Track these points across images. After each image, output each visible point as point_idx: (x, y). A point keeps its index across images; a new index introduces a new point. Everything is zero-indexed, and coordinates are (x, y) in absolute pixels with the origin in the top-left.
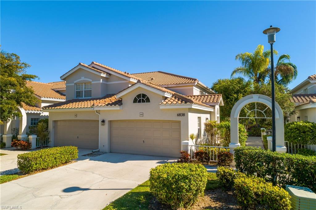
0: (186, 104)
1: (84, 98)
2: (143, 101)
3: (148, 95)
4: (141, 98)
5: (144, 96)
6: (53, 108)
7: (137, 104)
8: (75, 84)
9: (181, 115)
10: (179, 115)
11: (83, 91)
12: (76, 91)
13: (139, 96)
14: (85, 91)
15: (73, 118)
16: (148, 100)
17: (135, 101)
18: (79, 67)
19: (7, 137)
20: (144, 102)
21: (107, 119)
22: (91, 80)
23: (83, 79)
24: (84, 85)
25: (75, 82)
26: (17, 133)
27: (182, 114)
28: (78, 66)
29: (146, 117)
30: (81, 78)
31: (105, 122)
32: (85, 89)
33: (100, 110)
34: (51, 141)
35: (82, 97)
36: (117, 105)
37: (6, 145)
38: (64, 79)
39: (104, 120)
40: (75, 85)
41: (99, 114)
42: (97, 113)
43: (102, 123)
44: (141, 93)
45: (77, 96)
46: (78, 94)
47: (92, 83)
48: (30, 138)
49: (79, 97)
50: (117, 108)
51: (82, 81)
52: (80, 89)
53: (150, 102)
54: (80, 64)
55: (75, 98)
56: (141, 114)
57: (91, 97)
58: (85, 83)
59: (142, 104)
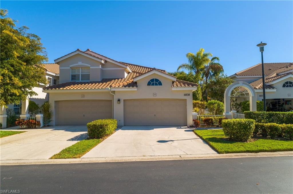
0: (192, 87)
1: (80, 81)
2: (156, 85)
3: (161, 80)
4: (155, 82)
5: (157, 80)
6: (61, 89)
7: (151, 87)
8: (70, 67)
9: (187, 95)
11: (79, 74)
12: (71, 75)
13: (152, 80)
14: (81, 75)
15: (80, 98)
16: (160, 84)
17: (149, 84)
18: (77, 52)
19: (3, 118)
21: (122, 98)
22: (89, 66)
23: (80, 63)
24: (80, 69)
25: (71, 66)
26: (19, 113)
28: (75, 51)
29: (158, 97)
30: (78, 63)
31: (121, 101)
32: (81, 73)
34: (53, 120)
35: (79, 80)
36: (131, 87)
37: (3, 125)
38: (57, 63)
39: (120, 99)
40: (70, 69)
41: (114, 95)
42: (112, 94)
43: (119, 102)
44: (154, 78)
45: (72, 79)
46: (74, 77)
47: (91, 68)
48: (38, 117)
49: (75, 80)
50: (135, 89)
51: (79, 65)
52: (76, 73)
53: (162, 85)
54: (78, 50)
55: (71, 81)
56: (155, 94)
57: (89, 80)
58: (82, 67)
59: (155, 87)
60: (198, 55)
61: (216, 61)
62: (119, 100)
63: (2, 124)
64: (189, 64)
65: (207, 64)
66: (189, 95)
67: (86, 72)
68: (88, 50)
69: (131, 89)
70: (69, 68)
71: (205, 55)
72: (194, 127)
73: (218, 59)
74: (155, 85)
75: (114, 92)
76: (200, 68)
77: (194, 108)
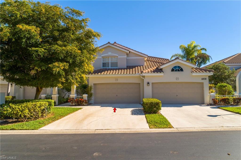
1: (110, 67)
3: (182, 67)
4: (177, 69)
5: (179, 67)
6: (99, 74)
7: (174, 72)
10: (203, 79)
11: (109, 63)
12: (103, 63)
13: (175, 67)
14: (111, 63)
16: (182, 70)
17: (173, 70)
18: (108, 45)
20: (179, 71)
21: (151, 82)
22: (118, 55)
23: (110, 54)
24: (110, 58)
25: (102, 56)
27: (205, 78)
28: (107, 44)
29: (180, 81)
30: (108, 53)
31: (150, 84)
32: (111, 61)
33: (144, 76)
34: (93, 99)
35: (109, 67)
36: (159, 73)
41: (144, 79)
42: (142, 78)
43: (148, 85)
44: (177, 65)
45: (103, 66)
46: (104, 64)
47: (119, 57)
48: (84, 96)
49: (105, 67)
50: (161, 74)
51: (109, 55)
52: (106, 61)
53: (183, 71)
54: (109, 43)
55: (102, 68)
56: (177, 79)
57: (117, 67)
58: (112, 57)
59: (177, 73)
60: (189, 46)
61: (203, 52)
62: (148, 83)
63: (56, 102)
64: (182, 54)
65: (196, 54)
66: (206, 79)
67: (114, 60)
68: (115, 43)
69: (156, 74)
70: (101, 57)
71: (195, 47)
72: (212, 105)
73: (206, 50)
74: (178, 71)
75: (144, 77)
76: (191, 57)
77: (210, 89)
